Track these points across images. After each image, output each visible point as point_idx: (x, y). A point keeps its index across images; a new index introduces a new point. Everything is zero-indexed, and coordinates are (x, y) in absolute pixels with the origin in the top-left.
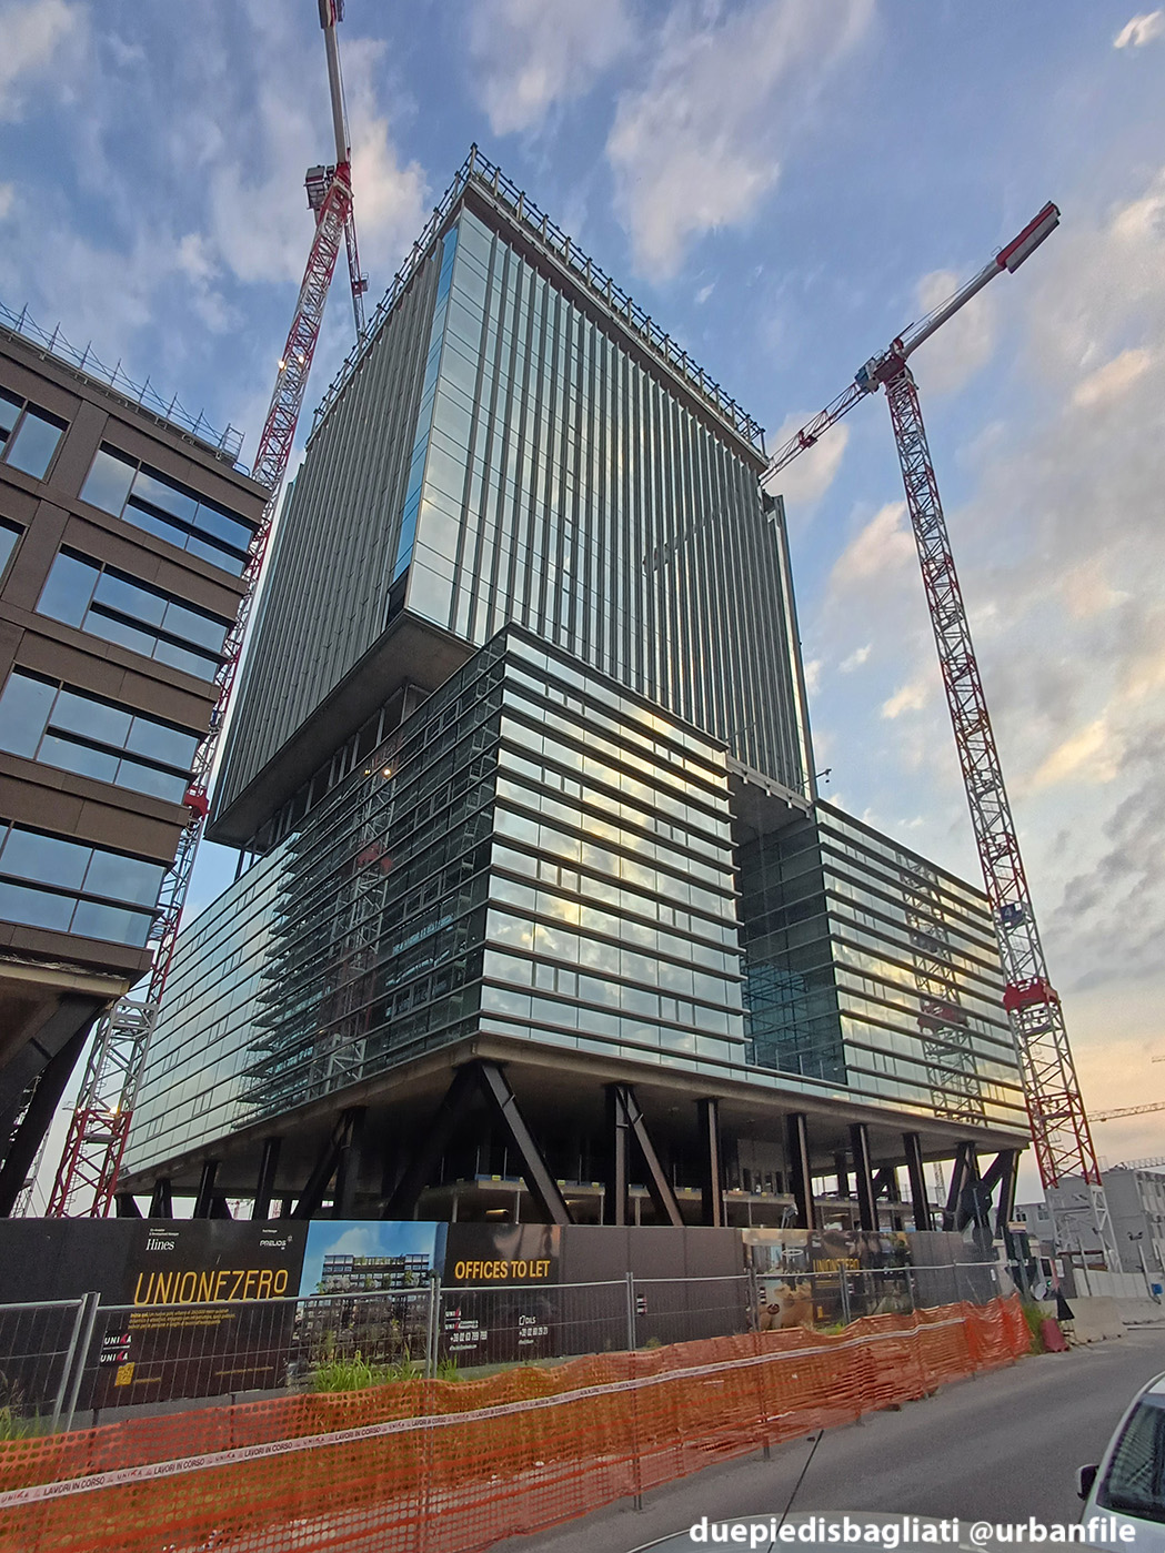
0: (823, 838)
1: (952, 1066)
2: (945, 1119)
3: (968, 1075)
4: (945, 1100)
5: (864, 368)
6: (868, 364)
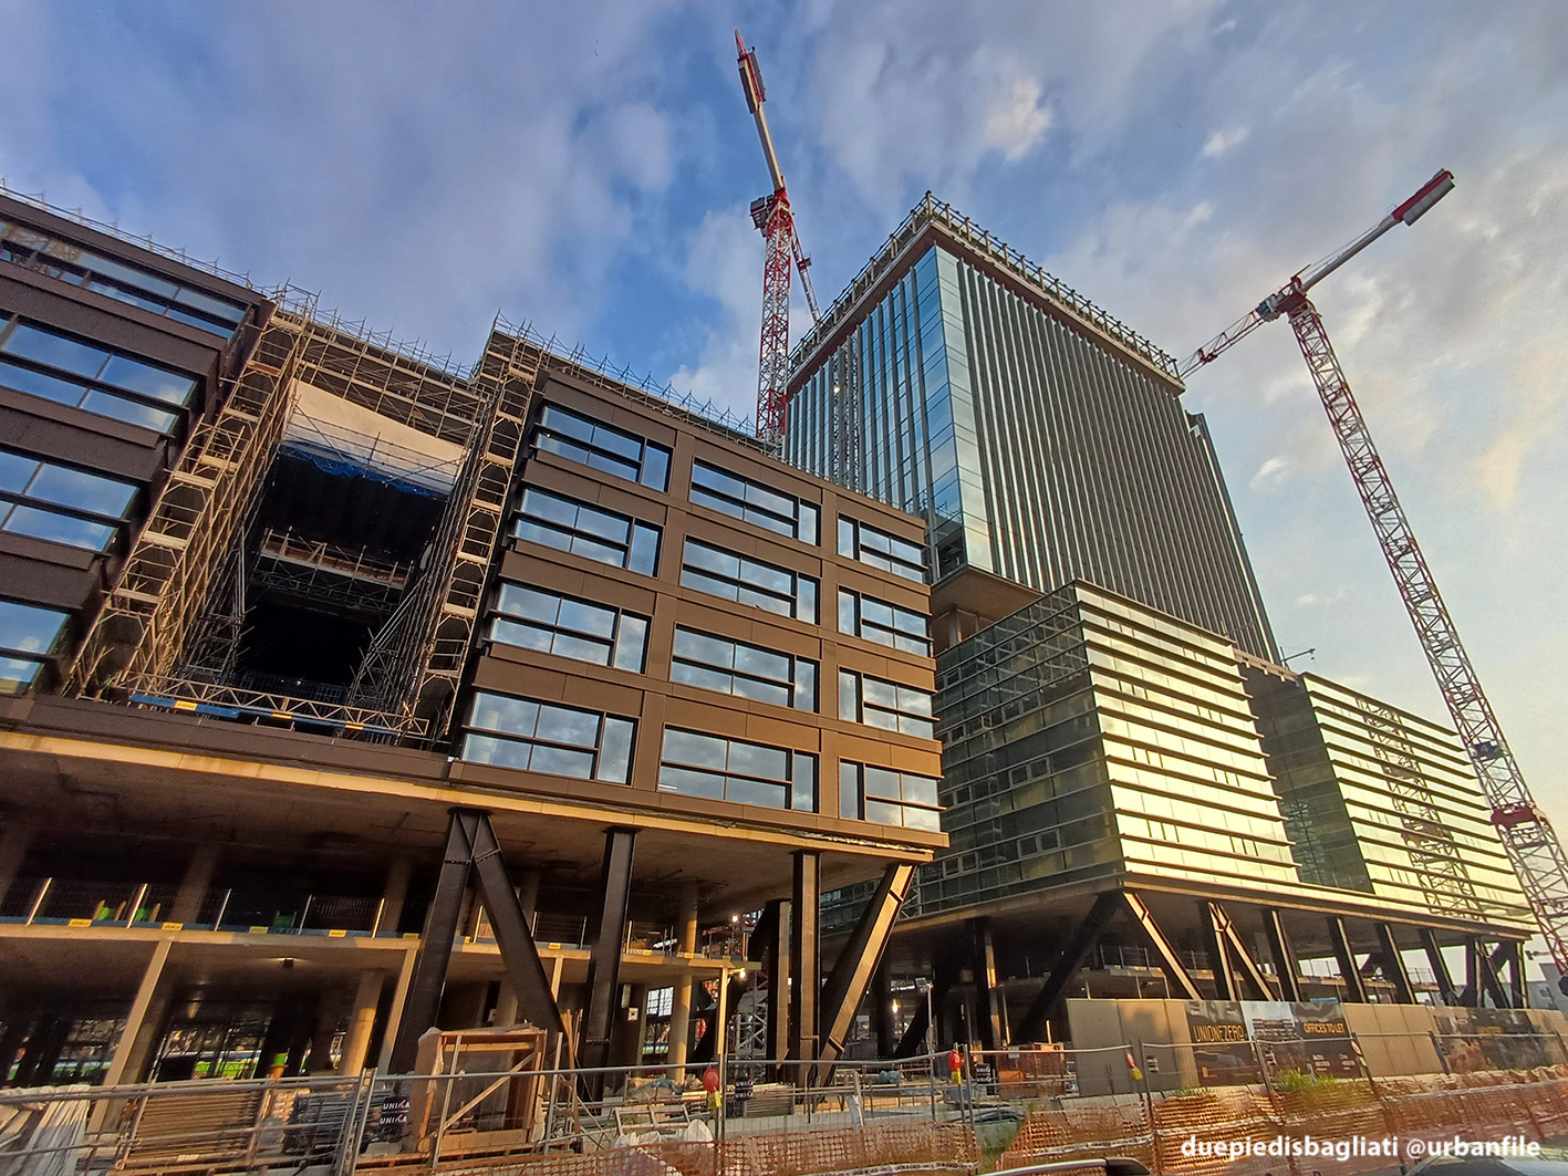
0: (1315, 702)
1: (1439, 872)
2: (1440, 915)
3: (1461, 880)
4: (1437, 899)
5: (1264, 302)
6: (1269, 299)
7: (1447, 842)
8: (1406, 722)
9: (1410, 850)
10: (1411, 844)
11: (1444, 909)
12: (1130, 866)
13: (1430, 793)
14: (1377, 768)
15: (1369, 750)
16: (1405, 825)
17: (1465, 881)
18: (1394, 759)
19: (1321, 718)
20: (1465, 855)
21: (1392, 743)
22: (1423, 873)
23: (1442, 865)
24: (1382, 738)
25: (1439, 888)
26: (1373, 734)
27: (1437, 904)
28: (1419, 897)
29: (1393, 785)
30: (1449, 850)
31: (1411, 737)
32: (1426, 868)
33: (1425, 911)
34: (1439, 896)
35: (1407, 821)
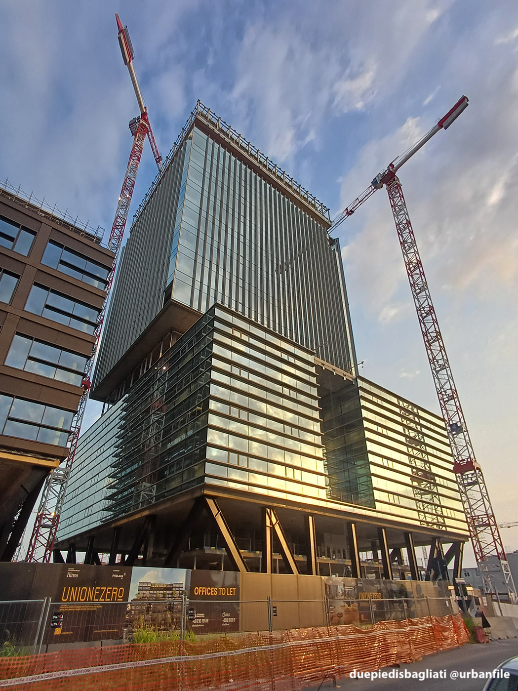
0: (361, 393)
1: (428, 501)
2: (425, 526)
3: (435, 505)
4: (425, 517)
5: (375, 178)
6: (378, 176)
7: (432, 483)
8: (421, 414)
9: (413, 487)
10: (415, 484)
11: (428, 523)
12: (208, 480)
13: (428, 454)
14: (403, 439)
15: (400, 428)
16: (413, 472)
17: (438, 506)
18: (412, 434)
19: (363, 403)
20: (441, 490)
21: (412, 425)
22: (420, 501)
23: (429, 496)
24: (408, 422)
25: (426, 510)
26: (403, 420)
27: (424, 519)
28: (415, 515)
29: (410, 449)
30: (432, 487)
31: (422, 422)
32: (422, 498)
33: (418, 523)
34: (427, 515)
35: (414, 470)
